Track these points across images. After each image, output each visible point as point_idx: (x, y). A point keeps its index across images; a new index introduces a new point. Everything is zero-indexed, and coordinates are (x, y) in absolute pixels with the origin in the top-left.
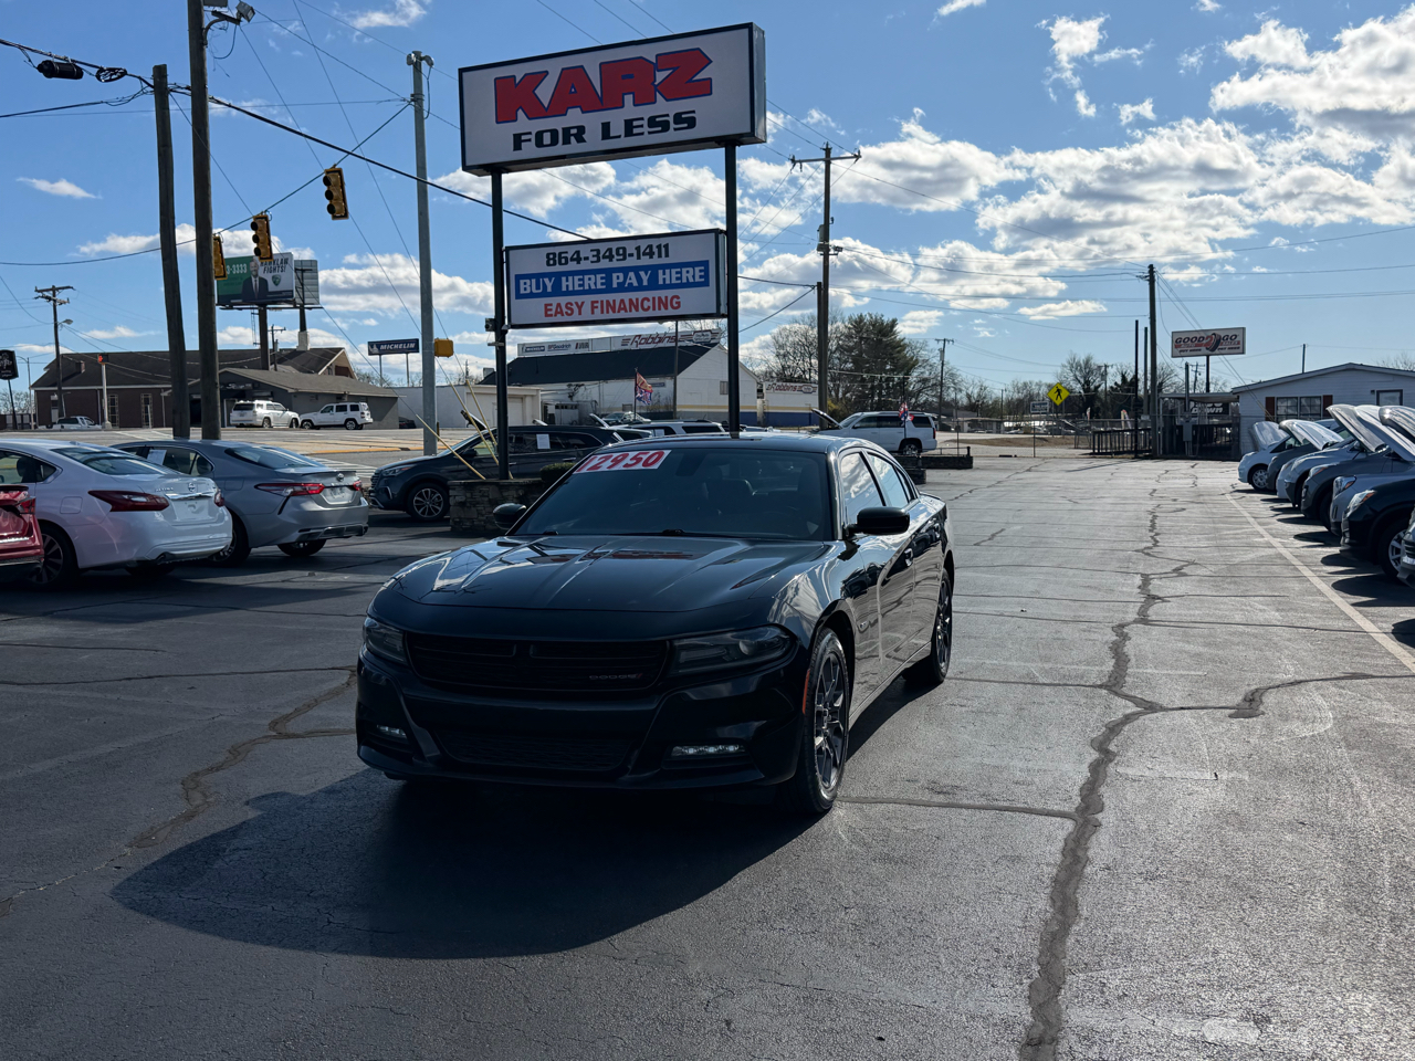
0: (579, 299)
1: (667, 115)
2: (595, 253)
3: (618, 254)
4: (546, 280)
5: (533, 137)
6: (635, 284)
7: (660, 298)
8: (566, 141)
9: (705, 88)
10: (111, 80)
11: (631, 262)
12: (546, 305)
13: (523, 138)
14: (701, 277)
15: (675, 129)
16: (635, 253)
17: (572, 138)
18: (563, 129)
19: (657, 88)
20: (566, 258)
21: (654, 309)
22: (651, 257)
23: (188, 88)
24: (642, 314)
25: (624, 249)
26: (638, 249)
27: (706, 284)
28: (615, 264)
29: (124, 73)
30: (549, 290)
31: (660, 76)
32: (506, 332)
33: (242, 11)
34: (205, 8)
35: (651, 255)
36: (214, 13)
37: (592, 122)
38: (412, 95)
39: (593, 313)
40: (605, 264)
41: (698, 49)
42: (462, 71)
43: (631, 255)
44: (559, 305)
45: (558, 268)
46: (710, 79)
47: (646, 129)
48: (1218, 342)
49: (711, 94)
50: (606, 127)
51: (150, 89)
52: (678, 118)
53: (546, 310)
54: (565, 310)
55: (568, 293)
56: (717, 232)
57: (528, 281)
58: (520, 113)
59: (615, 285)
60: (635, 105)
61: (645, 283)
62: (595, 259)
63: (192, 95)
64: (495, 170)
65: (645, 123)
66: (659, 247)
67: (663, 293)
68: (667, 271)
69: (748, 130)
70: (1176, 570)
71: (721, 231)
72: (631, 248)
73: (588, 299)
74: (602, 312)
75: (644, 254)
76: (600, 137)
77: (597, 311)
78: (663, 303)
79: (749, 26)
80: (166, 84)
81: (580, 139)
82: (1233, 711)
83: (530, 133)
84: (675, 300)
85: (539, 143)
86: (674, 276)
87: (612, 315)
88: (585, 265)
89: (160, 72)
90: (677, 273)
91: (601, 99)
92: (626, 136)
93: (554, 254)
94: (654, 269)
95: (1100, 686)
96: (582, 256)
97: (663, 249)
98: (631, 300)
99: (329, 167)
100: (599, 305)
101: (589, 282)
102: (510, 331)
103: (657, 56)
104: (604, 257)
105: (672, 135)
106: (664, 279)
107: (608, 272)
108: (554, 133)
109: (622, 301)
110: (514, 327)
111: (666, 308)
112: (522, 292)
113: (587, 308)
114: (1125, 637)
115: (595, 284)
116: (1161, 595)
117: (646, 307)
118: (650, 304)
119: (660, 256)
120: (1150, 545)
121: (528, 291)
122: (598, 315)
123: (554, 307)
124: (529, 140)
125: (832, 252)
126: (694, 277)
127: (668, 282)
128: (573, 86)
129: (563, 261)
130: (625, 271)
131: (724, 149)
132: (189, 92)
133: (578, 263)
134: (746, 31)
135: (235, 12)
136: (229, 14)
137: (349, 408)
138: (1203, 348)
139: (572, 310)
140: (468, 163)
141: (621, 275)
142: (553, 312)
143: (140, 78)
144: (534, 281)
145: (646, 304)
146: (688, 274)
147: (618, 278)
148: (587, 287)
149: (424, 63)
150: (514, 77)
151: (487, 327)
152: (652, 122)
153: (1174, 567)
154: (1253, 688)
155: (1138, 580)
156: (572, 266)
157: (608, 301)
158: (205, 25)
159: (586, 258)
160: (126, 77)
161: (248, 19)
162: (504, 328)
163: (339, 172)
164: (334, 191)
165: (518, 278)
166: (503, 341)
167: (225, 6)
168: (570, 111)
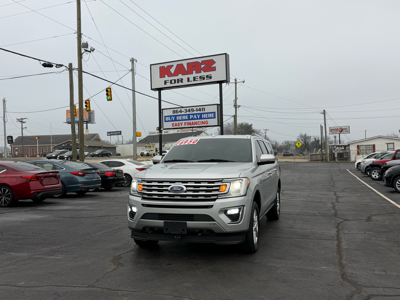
0: (181, 122)
1: (204, 76)
2: (185, 110)
3: (191, 110)
4: (173, 117)
5: (169, 81)
6: (196, 118)
8: (178, 82)
9: (214, 69)
10: (59, 67)
12: (173, 124)
13: (167, 81)
14: (213, 116)
17: (180, 82)
18: (177, 79)
19: (201, 69)
20: (178, 112)
21: (201, 124)
22: (200, 111)
23: (77, 69)
24: (198, 125)
25: (193, 109)
26: (197, 109)
27: (215, 118)
28: (191, 113)
29: (63, 65)
30: (173, 120)
31: (202, 66)
32: (162, 130)
33: (92, 49)
34: (83, 49)
36: (85, 50)
37: (185, 77)
38: (131, 69)
39: (185, 125)
40: (188, 113)
41: (212, 60)
42: (151, 65)
43: (195, 111)
44: (176, 123)
45: (176, 114)
46: (215, 67)
47: (199, 79)
48: (342, 130)
49: (216, 70)
50: (188, 79)
51: (68, 69)
52: (207, 76)
53: (173, 125)
54: (177, 125)
55: (178, 120)
56: (218, 105)
57: (168, 118)
58: (166, 75)
59: (191, 118)
60: (196, 73)
61: (199, 118)
62: (186, 112)
63: (78, 71)
64: (160, 90)
65: (199, 78)
66: (202, 108)
67: (203, 120)
68: (204, 115)
69: (225, 79)
70: (341, 190)
72: (195, 109)
73: (184, 122)
74: (187, 125)
75: (198, 110)
76: (187, 81)
78: (203, 123)
79: (226, 54)
80: (72, 68)
81: (182, 82)
82: (365, 220)
84: (207, 122)
85: (171, 83)
86: (206, 116)
87: (190, 126)
88: (183, 113)
89: (71, 65)
91: (187, 72)
92: (194, 81)
93: (175, 111)
94: (201, 114)
95: (333, 216)
97: (203, 109)
98: (195, 122)
99: (107, 87)
100: (186, 123)
101: (184, 117)
102: (163, 130)
103: (202, 61)
104: (188, 111)
105: (205, 81)
106: (204, 117)
107: (189, 115)
108: (175, 80)
109: (193, 122)
110: (164, 129)
111: (204, 124)
112: (166, 120)
113: (183, 124)
114: (334, 206)
115: (186, 118)
116: (340, 196)
117: (199, 124)
118: (200, 123)
119: (202, 111)
120: (333, 184)
121: (168, 120)
122: (186, 126)
123: (175, 124)
125: (237, 107)
126: (211, 116)
127: (205, 117)
128: (180, 69)
129: (177, 112)
130: (193, 115)
131: (219, 84)
133: (181, 113)
134: (225, 55)
135: (90, 49)
136: (88, 50)
138: (338, 132)
139: (179, 125)
140: (152, 88)
141: (192, 116)
142: (174, 125)
143: (66, 67)
144: (169, 117)
145: (199, 123)
146: (210, 115)
147: (191, 116)
148: (183, 119)
149: (134, 61)
150: (165, 66)
151: (157, 129)
152: (200, 77)
154: (369, 216)
155: (333, 193)
156: (180, 114)
157: (189, 122)
158: (82, 52)
159: (183, 112)
160: (63, 66)
161: (93, 51)
162: (162, 129)
163: (110, 88)
164: (108, 93)
165: (165, 117)
166: (161, 133)
167: (88, 48)
168: (179, 75)
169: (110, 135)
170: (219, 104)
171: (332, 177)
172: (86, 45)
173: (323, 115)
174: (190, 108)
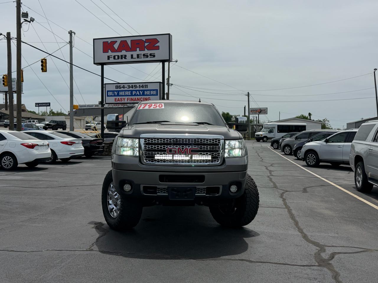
0: (124, 97)
1: (148, 54)
2: (128, 86)
4: (115, 92)
5: (113, 57)
6: (139, 94)
7: (145, 98)
8: (122, 58)
9: (158, 48)
11: (138, 89)
12: (115, 99)
13: (110, 57)
14: (156, 93)
15: (150, 57)
16: (139, 87)
17: (123, 58)
18: (121, 55)
19: (145, 47)
20: (121, 87)
21: (144, 101)
22: (143, 88)
23: (16, 38)
25: (136, 86)
26: (140, 86)
27: (157, 95)
28: (133, 89)
30: (116, 95)
31: (146, 44)
33: (32, 20)
34: (22, 18)
35: (143, 87)
36: (25, 20)
37: (129, 54)
38: (69, 41)
39: (127, 101)
40: (131, 89)
41: (156, 39)
42: (94, 39)
43: (138, 87)
44: (118, 99)
45: (118, 89)
46: (159, 46)
47: (142, 57)
48: (261, 111)
49: (159, 49)
50: (132, 56)
51: (6, 38)
52: (151, 55)
53: (115, 100)
54: (120, 100)
55: (121, 96)
56: (160, 82)
57: (110, 92)
58: (109, 51)
59: (133, 94)
60: (140, 51)
61: (141, 94)
62: (128, 88)
64: (102, 64)
65: (142, 55)
66: (145, 85)
67: (146, 97)
68: (147, 91)
69: (168, 59)
70: (271, 165)
71: (161, 82)
72: (138, 85)
73: (126, 97)
74: (130, 101)
75: (141, 87)
76: (131, 58)
77: (129, 100)
79: (169, 34)
80: (10, 37)
81: (125, 58)
82: (302, 192)
83: (112, 56)
84: (149, 99)
85: (114, 58)
86: (149, 93)
87: (132, 102)
88: (125, 89)
89: (9, 34)
90: (150, 92)
91: (131, 49)
92: (137, 58)
93: (118, 86)
94: (144, 91)
95: (273, 187)
96: (125, 87)
97: (146, 86)
98: (137, 98)
99: (43, 58)
100: (129, 99)
101: (127, 93)
103: (146, 39)
104: (131, 87)
105: (149, 59)
106: (146, 93)
107: (132, 91)
108: (118, 56)
109: (135, 98)
110: (106, 104)
111: (147, 100)
112: (109, 95)
113: (126, 100)
114: (271, 178)
115: (128, 94)
116: (272, 170)
117: (141, 100)
118: (143, 99)
119: (145, 88)
120: (261, 160)
121: (110, 95)
122: (129, 102)
123: (117, 99)
124: (112, 58)
125: (170, 85)
126: (154, 93)
129: (120, 88)
130: (136, 91)
131: (162, 63)
132: (16, 40)
133: (124, 88)
134: (168, 35)
135: (30, 19)
136: (28, 20)
137: (32, 121)
138: (258, 113)
139: (122, 100)
140: (95, 62)
142: (117, 100)
143: (4, 36)
144: (112, 92)
145: (141, 99)
146: (152, 92)
147: (134, 92)
148: (126, 94)
149: (73, 33)
150: (108, 42)
151: (99, 103)
152: (144, 55)
153: (270, 165)
155: (264, 167)
156: (122, 89)
157: (131, 98)
158: (21, 22)
159: (126, 87)
161: (33, 21)
162: (104, 104)
163: (46, 60)
164: (44, 64)
165: (108, 91)
166: (103, 107)
167: (27, 18)
168: (122, 51)
169: (39, 107)
170: (162, 82)
171: (258, 154)
172: (26, 15)
173: (247, 97)
174: (133, 85)
